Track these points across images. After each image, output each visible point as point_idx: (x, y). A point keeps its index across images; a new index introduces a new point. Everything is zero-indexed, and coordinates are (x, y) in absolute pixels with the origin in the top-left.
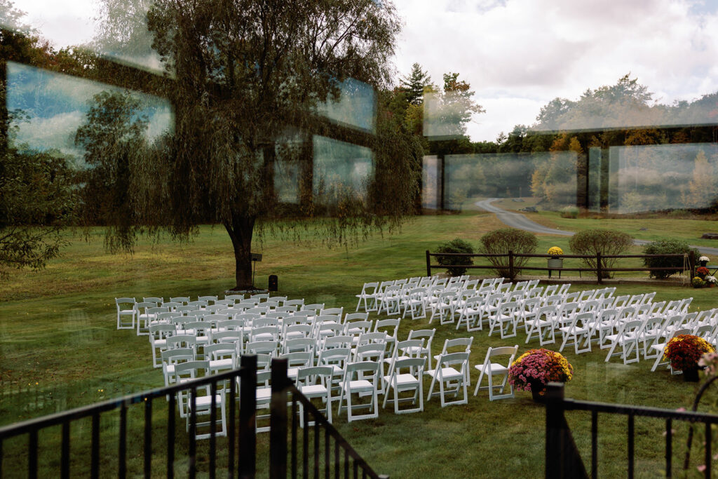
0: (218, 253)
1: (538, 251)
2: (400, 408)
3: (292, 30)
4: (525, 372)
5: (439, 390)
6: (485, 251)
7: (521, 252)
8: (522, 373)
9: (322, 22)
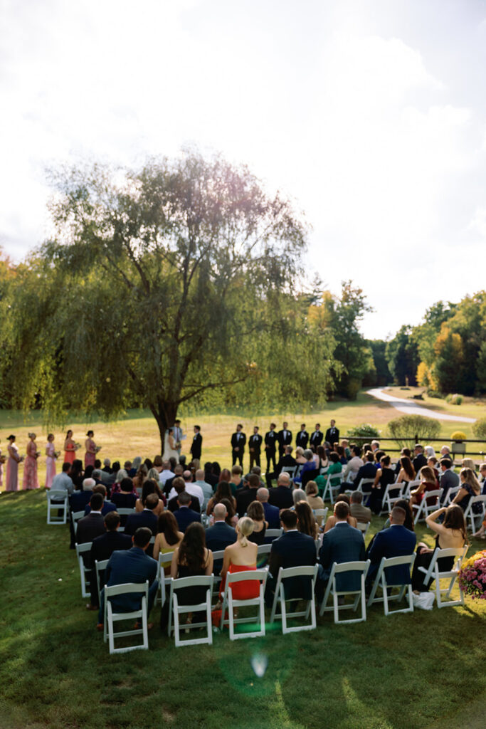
0: (145, 435)
1: (442, 435)
2: (341, 618)
3: (215, 233)
4: (480, 577)
5: (382, 596)
6: (390, 435)
7: (426, 436)
8: (476, 578)
9: (242, 224)
